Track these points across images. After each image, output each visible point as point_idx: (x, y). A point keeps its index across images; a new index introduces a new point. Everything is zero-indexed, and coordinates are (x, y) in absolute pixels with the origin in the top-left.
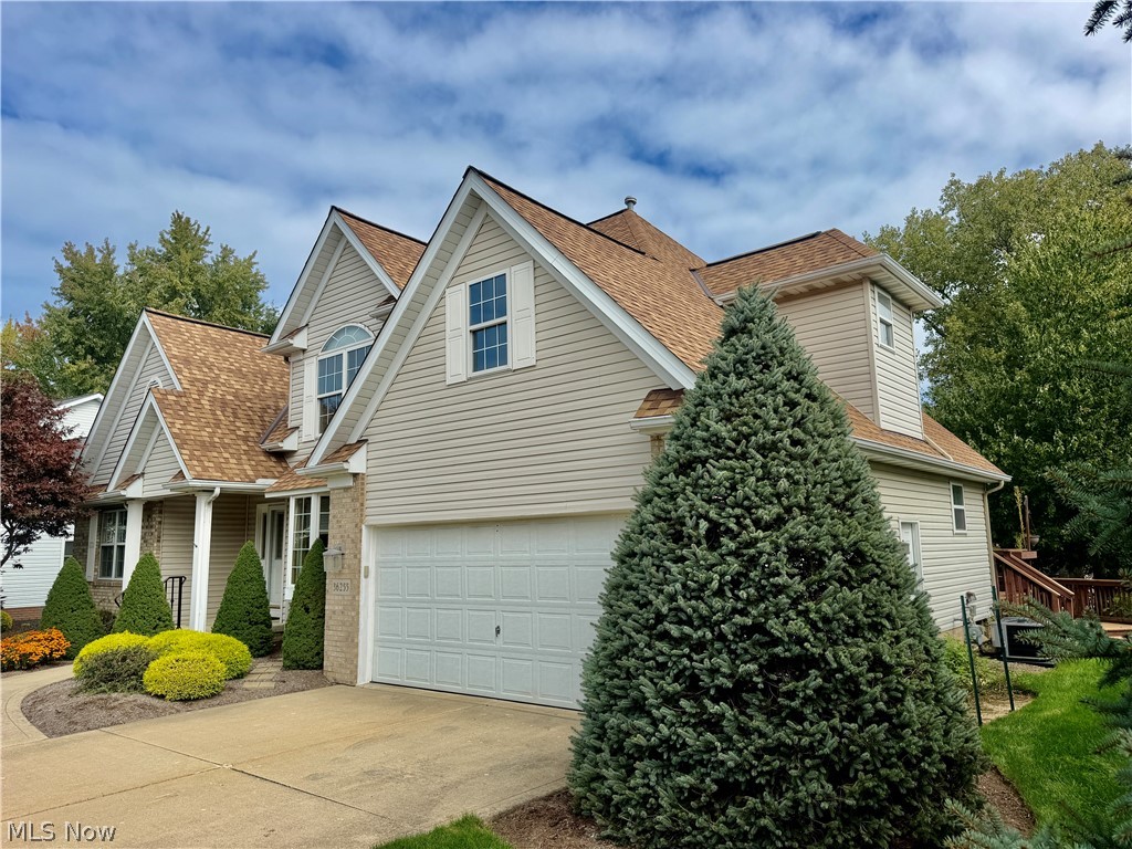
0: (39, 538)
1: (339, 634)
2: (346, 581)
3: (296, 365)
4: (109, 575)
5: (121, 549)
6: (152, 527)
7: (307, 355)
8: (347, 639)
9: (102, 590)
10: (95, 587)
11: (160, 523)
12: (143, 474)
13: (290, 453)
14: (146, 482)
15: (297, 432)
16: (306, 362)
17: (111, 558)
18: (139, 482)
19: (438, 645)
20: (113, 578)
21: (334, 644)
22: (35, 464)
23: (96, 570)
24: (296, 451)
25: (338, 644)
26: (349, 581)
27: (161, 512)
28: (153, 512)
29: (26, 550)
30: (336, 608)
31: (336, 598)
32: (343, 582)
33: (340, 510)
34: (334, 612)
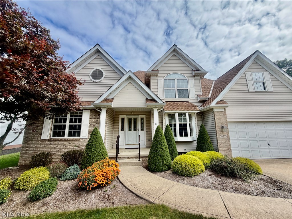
1: (225, 148)
2: (225, 135)
8: (228, 150)
10: (50, 141)
12: (113, 99)
19: (251, 149)
20: (66, 137)
21: (223, 151)
23: (50, 134)
25: (225, 151)
26: (226, 135)
30: (222, 142)
31: (222, 139)
32: (224, 135)
33: (219, 117)
34: (222, 143)
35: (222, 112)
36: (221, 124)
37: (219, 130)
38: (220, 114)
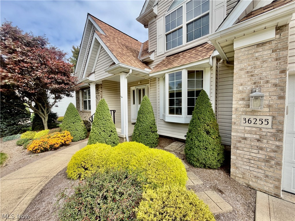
0: (64, 97)
2: (265, 118)
3: (151, 25)
4: (87, 109)
5: (89, 101)
6: (99, 93)
7: (157, 18)
9: (85, 113)
10: (83, 112)
11: (102, 91)
12: (94, 72)
13: (152, 62)
14: (96, 75)
15: (154, 53)
16: (157, 21)
17: (86, 104)
18: (93, 75)
20: (88, 110)
22: (53, 67)
23: (83, 108)
24: (154, 61)
26: (270, 118)
27: (101, 88)
28: (99, 88)
29: (59, 101)
30: (246, 135)
31: (247, 128)
32: (258, 118)
33: (252, 63)
34: (245, 139)
35: (270, 42)
36: (255, 83)
37: (241, 102)
38: (257, 55)
